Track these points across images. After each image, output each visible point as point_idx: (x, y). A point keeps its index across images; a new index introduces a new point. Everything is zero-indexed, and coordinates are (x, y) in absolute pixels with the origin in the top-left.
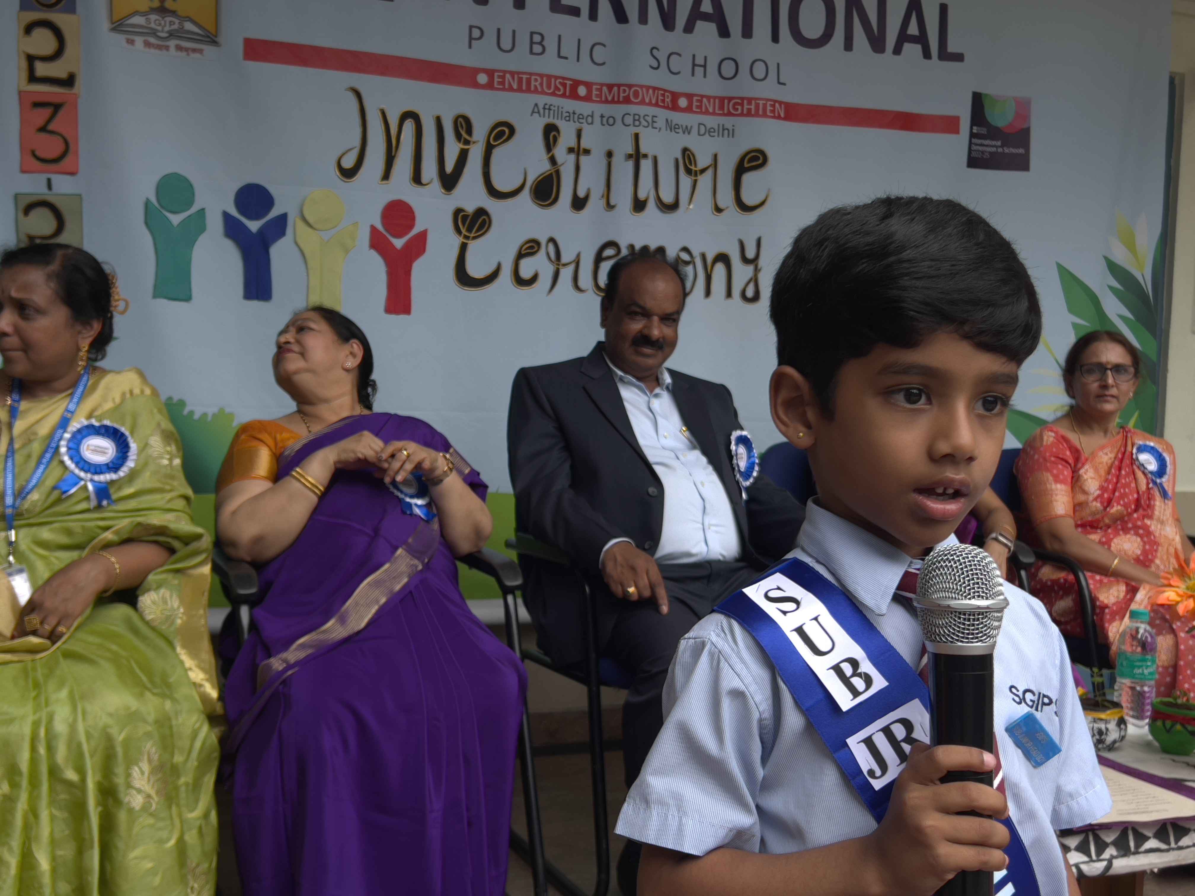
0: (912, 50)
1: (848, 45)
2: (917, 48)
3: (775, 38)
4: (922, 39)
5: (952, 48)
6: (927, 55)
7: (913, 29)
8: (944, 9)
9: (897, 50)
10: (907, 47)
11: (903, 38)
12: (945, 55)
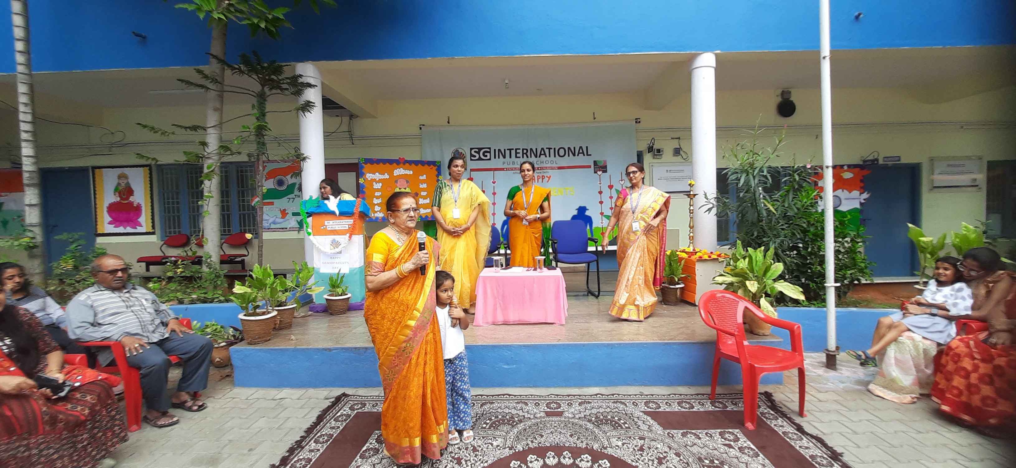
0: (581, 155)
1: (569, 156)
2: (582, 155)
3: (555, 156)
4: (583, 153)
5: (589, 154)
6: (584, 155)
7: (581, 151)
8: (587, 147)
9: (578, 155)
10: (580, 155)
11: (579, 153)
12: (588, 155)
